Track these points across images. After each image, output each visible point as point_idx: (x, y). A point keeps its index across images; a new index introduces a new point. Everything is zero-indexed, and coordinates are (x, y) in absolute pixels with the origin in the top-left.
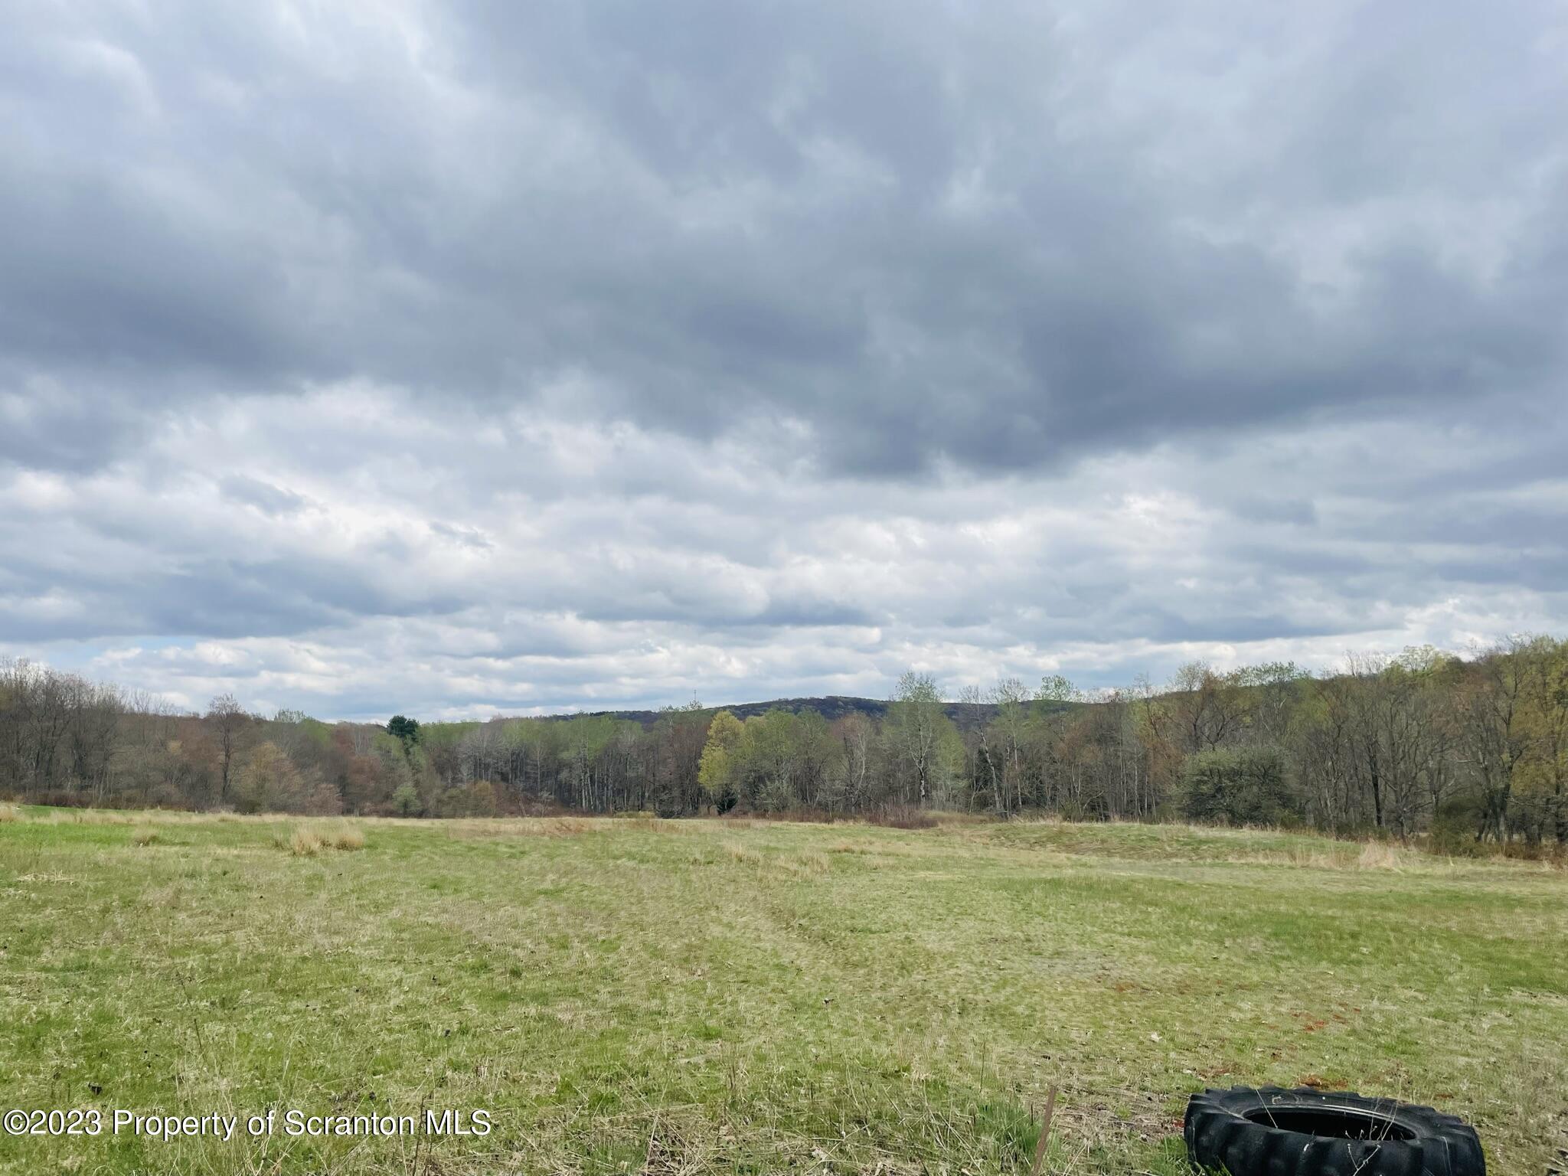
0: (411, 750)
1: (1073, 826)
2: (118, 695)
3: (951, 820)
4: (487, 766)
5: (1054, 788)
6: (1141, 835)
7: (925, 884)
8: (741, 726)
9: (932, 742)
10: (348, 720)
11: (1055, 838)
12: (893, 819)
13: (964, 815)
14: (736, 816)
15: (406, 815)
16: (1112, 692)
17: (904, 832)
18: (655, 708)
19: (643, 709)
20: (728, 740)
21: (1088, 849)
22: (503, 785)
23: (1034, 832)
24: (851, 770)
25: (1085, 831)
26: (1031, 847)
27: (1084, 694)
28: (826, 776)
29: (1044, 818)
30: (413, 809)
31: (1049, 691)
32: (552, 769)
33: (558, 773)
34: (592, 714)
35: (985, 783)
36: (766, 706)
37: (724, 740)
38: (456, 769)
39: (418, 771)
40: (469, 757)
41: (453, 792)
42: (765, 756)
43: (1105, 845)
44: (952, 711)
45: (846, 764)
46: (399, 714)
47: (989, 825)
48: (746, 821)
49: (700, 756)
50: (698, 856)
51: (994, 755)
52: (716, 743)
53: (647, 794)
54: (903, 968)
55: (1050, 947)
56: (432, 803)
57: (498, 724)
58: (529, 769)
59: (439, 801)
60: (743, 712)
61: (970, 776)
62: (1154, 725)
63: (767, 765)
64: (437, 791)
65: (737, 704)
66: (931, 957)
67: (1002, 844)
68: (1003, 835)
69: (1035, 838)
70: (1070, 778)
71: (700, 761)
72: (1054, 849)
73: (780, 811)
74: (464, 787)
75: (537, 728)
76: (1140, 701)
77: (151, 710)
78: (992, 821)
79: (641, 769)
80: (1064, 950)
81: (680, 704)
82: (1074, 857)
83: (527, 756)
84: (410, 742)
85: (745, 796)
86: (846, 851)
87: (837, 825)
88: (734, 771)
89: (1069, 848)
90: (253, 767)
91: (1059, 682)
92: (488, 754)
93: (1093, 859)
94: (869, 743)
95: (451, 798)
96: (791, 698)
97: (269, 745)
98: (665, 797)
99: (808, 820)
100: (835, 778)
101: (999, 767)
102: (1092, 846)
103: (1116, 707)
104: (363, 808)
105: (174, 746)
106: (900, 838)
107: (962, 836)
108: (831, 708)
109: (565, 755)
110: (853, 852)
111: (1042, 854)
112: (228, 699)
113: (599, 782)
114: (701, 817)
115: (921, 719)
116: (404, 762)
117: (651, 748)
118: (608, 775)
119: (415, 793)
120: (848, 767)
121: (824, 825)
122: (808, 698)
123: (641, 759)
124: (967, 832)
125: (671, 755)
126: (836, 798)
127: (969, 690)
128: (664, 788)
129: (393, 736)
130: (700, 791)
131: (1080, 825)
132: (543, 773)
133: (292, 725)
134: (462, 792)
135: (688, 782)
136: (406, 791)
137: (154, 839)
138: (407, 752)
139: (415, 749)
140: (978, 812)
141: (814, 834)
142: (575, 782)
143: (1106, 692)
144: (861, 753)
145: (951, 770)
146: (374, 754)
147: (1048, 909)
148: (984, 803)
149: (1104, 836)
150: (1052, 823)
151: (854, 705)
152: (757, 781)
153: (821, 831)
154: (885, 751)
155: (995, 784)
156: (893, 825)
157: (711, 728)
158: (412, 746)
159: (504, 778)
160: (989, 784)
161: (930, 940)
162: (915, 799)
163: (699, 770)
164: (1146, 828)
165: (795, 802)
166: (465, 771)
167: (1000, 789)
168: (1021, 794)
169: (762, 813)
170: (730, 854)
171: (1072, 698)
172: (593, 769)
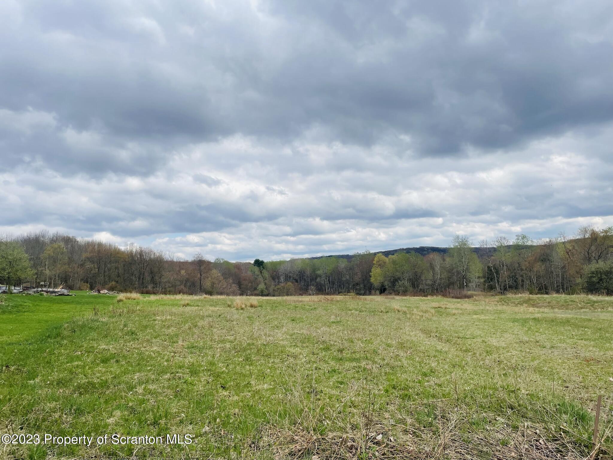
0: (262, 271)
1: (534, 297)
2: (163, 254)
3: (479, 295)
4: (290, 277)
5: (523, 281)
6: (566, 300)
7: (480, 320)
8: (386, 259)
9: (467, 263)
10: (239, 261)
11: (527, 301)
12: (452, 295)
13: (483, 293)
14: (387, 295)
15: (262, 295)
16: (548, 240)
17: (459, 300)
18: (351, 253)
19: (346, 254)
20: (381, 265)
21: (543, 306)
22: (296, 283)
23: (517, 299)
24: (433, 276)
25: (540, 298)
26: (516, 305)
27: (536, 242)
28: (423, 278)
29: (521, 293)
30: (265, 293)
31: (519, 241)
32: (314, 278)
33: (316, 279)
34: (326, 256)
35: (491, 280)
36: (396, 251)
37: (380, 265)
38: (279, 278)
39: (266, 279)
40: (283, 273)
41: (279, 287)
42: (397, 271)
43: (550, 304)
44: (477, 250)
45: (432, 273)
46: (258, 259)
47: (497, 297)
48: (392, 297)
49: (371, 272)
50: (382, 310)
51: (495, 268)
52: (377, 266)
53: (350, 287)
54: (487, 352)
55: (548, 345)
56: (271, 290)
57: (293, 261)
58: (305, 277)
59: (274, 290)
60: (387, 254)
61: (484, 277)
62: (568, 253)
63: (398, 274)
64: (273, 287)
65: (383, 251)
66: (498, 348)
67: (503, 305)
68: (503, 300)
69: (518, 302)
70: (530, 277)
71: (371, 273)
72: (527, 306)
73: (405, 293)
74: (282, 285)
75: (307, 262)
76: (561, 243)
77: (175, 260)
78: (496, 295)
79: (348, 277)
80: (555, 346)
81: (361, 252)
82: (536, 309)
83: (304, 272)
84: (262, 269)
85: (389, 287)
86: (439, 308)
87: (429, 298)
88: (385, 277)
89: (533, 306)
90: (210, 279)
91: (524, 237)
92: (290, 272)
93: (546, 310)
94: (441, 264)
95: (278, 289)
96: (405, 248)
97: (214, 271)
98: (358, 288)
99: (417, 296)
100: (427, 278)
101: (497, 273)
102: (545, 304)
103: (549, 247)
104: (247, 293)
105: (183, 272)
106: (458, 303)
107: (485, 301)
108: (422, 251)
109: (318, 272)
110: (442, 308)
111: (522, 308)
112: (199, 255)
113: (332, 282)
114: (373, 295)
115: (463, 254)
116: (260, 276)
117: (350, 269)
118: (335, 280)
119: (265, 287)
120: (432, 274)
121: (424, 297)
122: (412, 247)
123: (347, 273)
124: (487, 300)
125: (359, 271)
126: (428, 287)
127: (483, 242)
128: (357, 284)
129: (256, 266)
130: (371, 284)
131: (537, 296)
132: (311, 279)
133: (220, 264)
134: (282, 286)
135: (366, 282)
136: (262, 286)
137: (188, 304)
138: (261, 272)
139: (264, 271)
140: (490, 291)
141: (421, 301)
142: (323, 282)
143: (545, 240)
144: (437, 269)
145: (477, 275)
146: (249, 273)
147: (540, 330)
148: (491, 288)
149: (549, 300)
150: (526, 295)
151: (431, 249)
152: (394, 281)
153: (424, 300)
154: (447, 268)
155: (496, 280)
156: (453, 297)
157: (374, 260)
158: (263, 270)
159: (297, 281)
160: (493, 280)
161: (494, 341)
162: (462, 287)
163: (371, 277)
164: (568, 297)
165: (411, 289)
166: (282, 279)
167: (498, 281)
168: (508, 284)
169: (398, 293)
170: (394, 309)
171: (529, 243)
172: (329, 277)
